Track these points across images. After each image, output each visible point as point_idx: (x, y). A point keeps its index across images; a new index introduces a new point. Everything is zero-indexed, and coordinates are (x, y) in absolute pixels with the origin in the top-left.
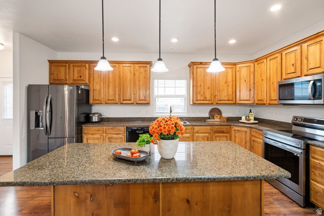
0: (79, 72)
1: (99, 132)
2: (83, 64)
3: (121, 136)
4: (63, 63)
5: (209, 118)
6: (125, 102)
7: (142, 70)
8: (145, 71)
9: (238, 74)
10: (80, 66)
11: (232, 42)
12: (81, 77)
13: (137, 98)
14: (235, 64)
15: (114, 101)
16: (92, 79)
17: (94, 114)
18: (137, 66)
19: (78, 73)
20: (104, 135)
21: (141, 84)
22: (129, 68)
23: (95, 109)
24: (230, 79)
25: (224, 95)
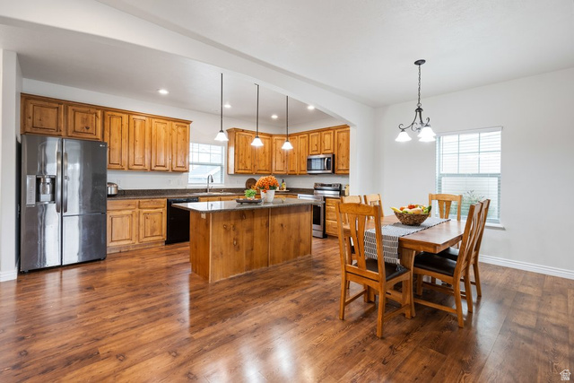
0: (85, 121)
1: (130, 207)
2: (92, 111)
3: (161, 210)
4: (53, 102)
5: (246, 189)
6: (157, 168)
7: (180, 130)
8: (185, 132)
9: (274, 145)
10: (86, 112)
11: (275, 117)
12: (88, 128)
13: (174, 163)
14: (271, 136)
15: (141, 167)
16: (107, 133)
17: (111, 184)
18: (174, 124)
19: (83, 123)
20: (137, 210)
21: (179, 147)
22: (163, 126)
23: (111, 177)
24: (267, 150)
25: (262, 166)
